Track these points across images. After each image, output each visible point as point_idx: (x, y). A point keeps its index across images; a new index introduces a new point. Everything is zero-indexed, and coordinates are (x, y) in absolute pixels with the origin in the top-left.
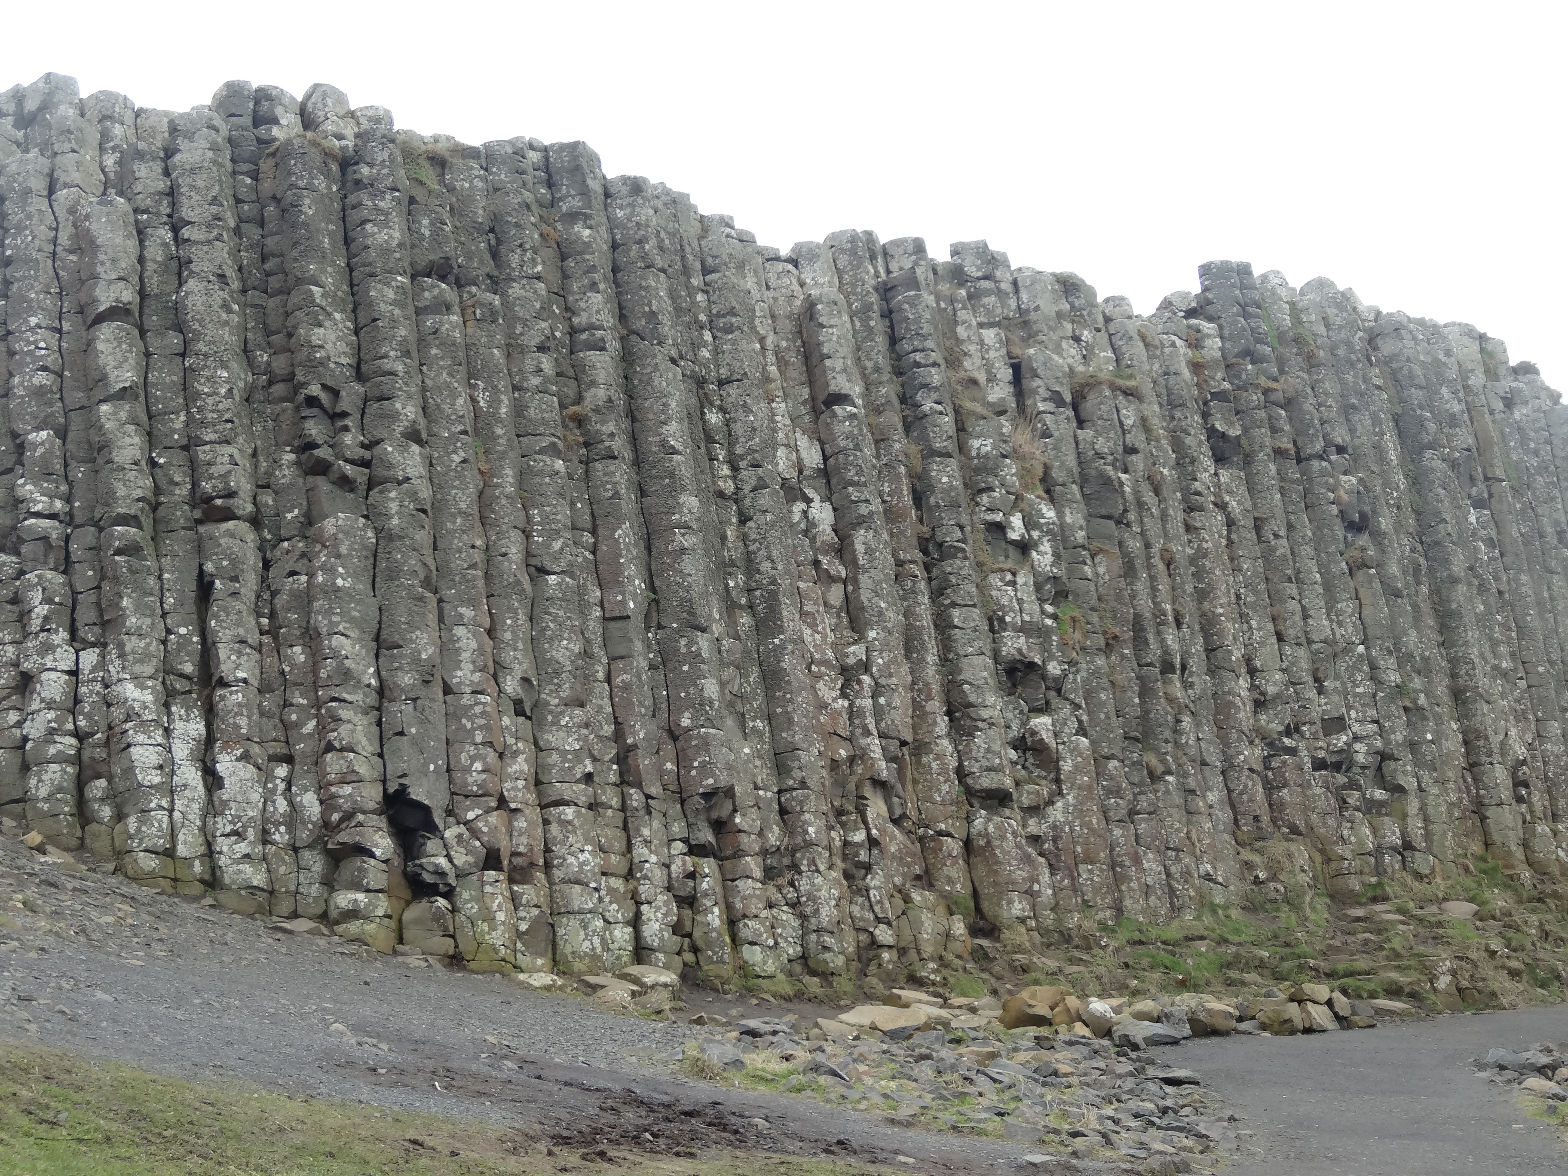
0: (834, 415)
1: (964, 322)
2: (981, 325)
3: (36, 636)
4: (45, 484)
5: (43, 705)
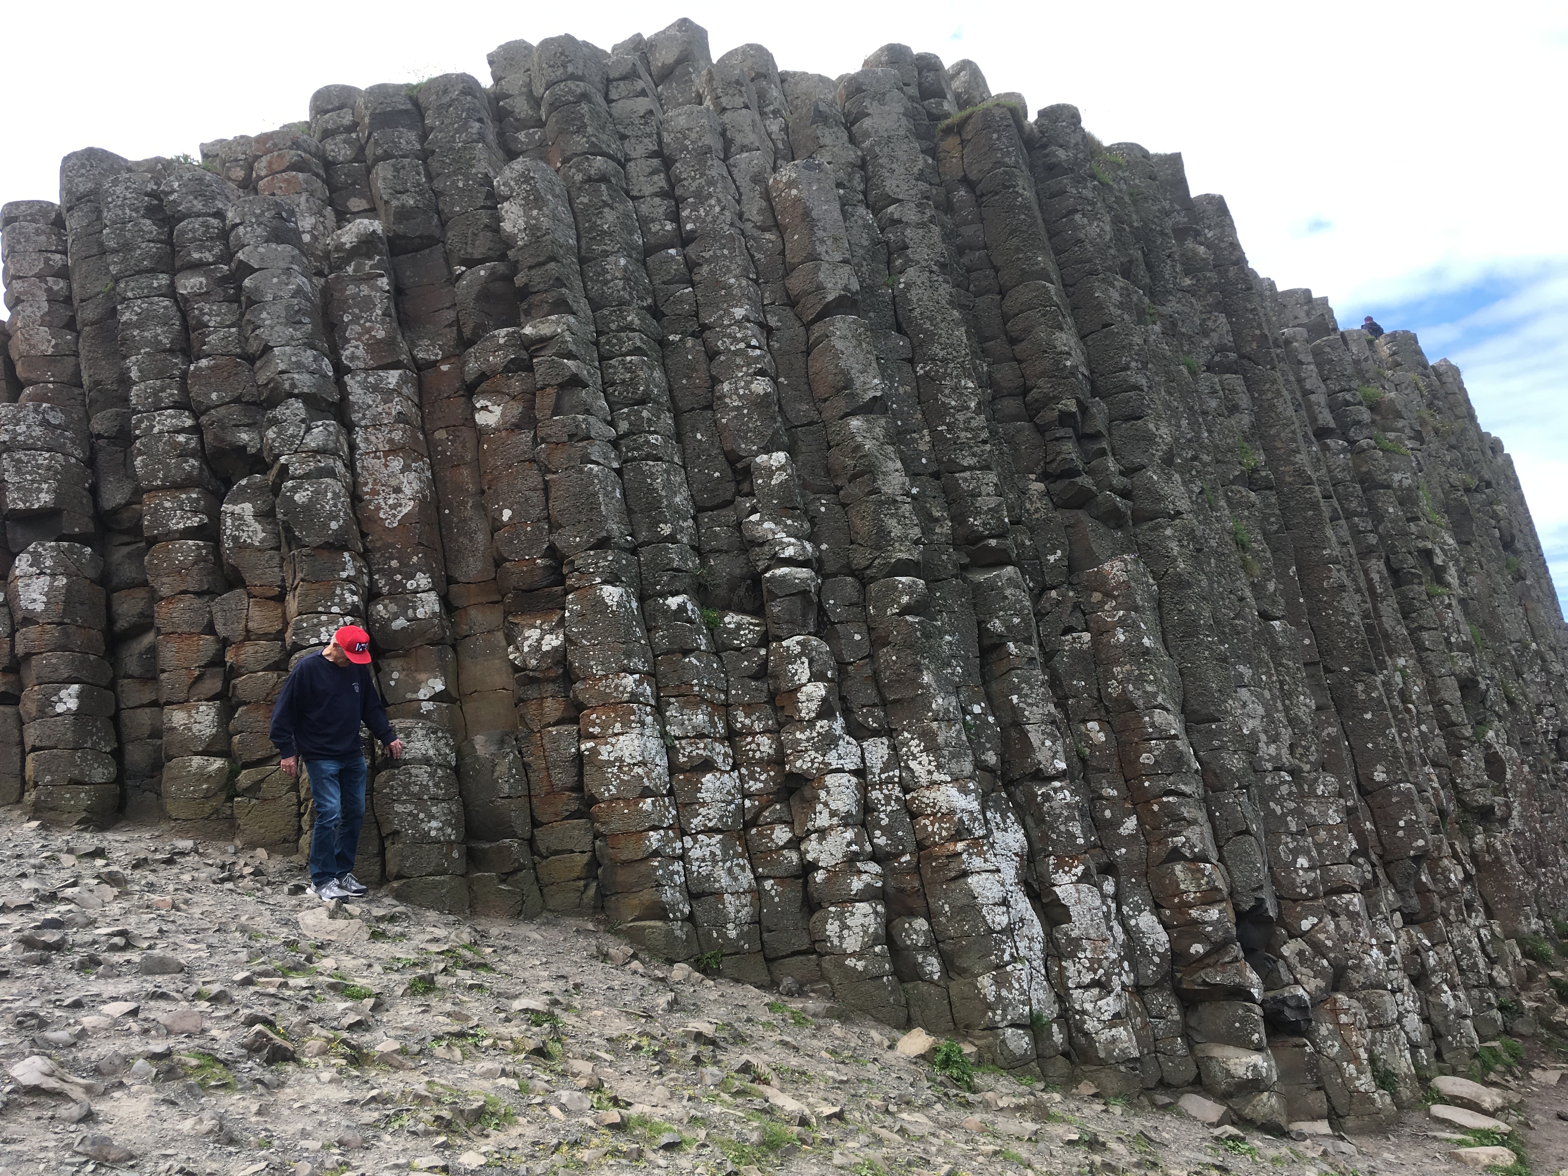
3: (811, 723)
4: (789, 522)
5: (835, 821)
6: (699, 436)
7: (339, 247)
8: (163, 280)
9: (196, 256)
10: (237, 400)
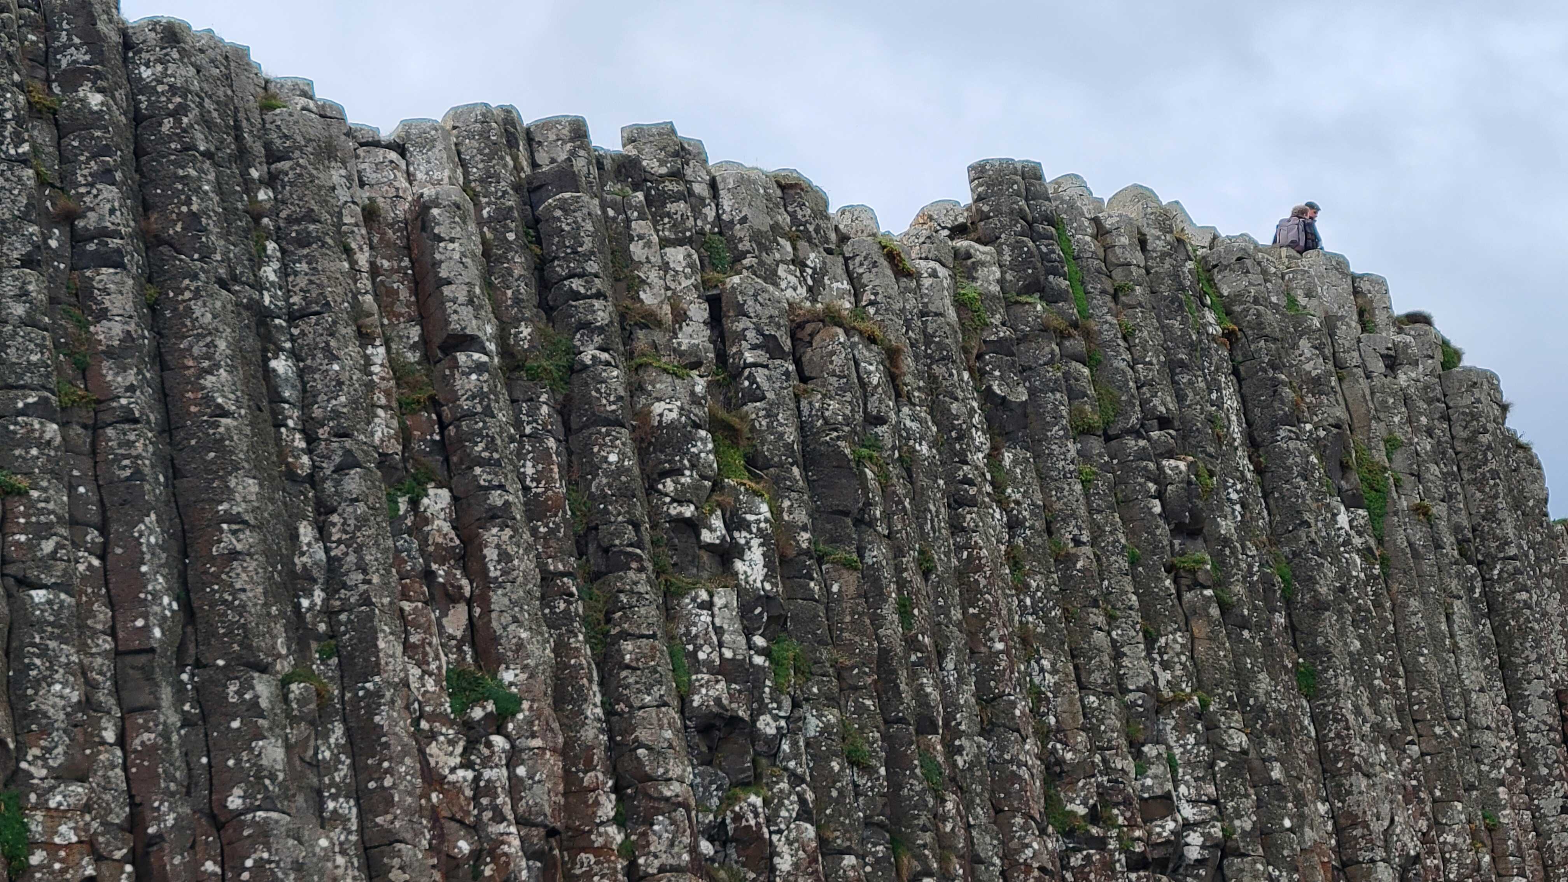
0: (455, 365)
1: (641, 237)
2: (665, 243)
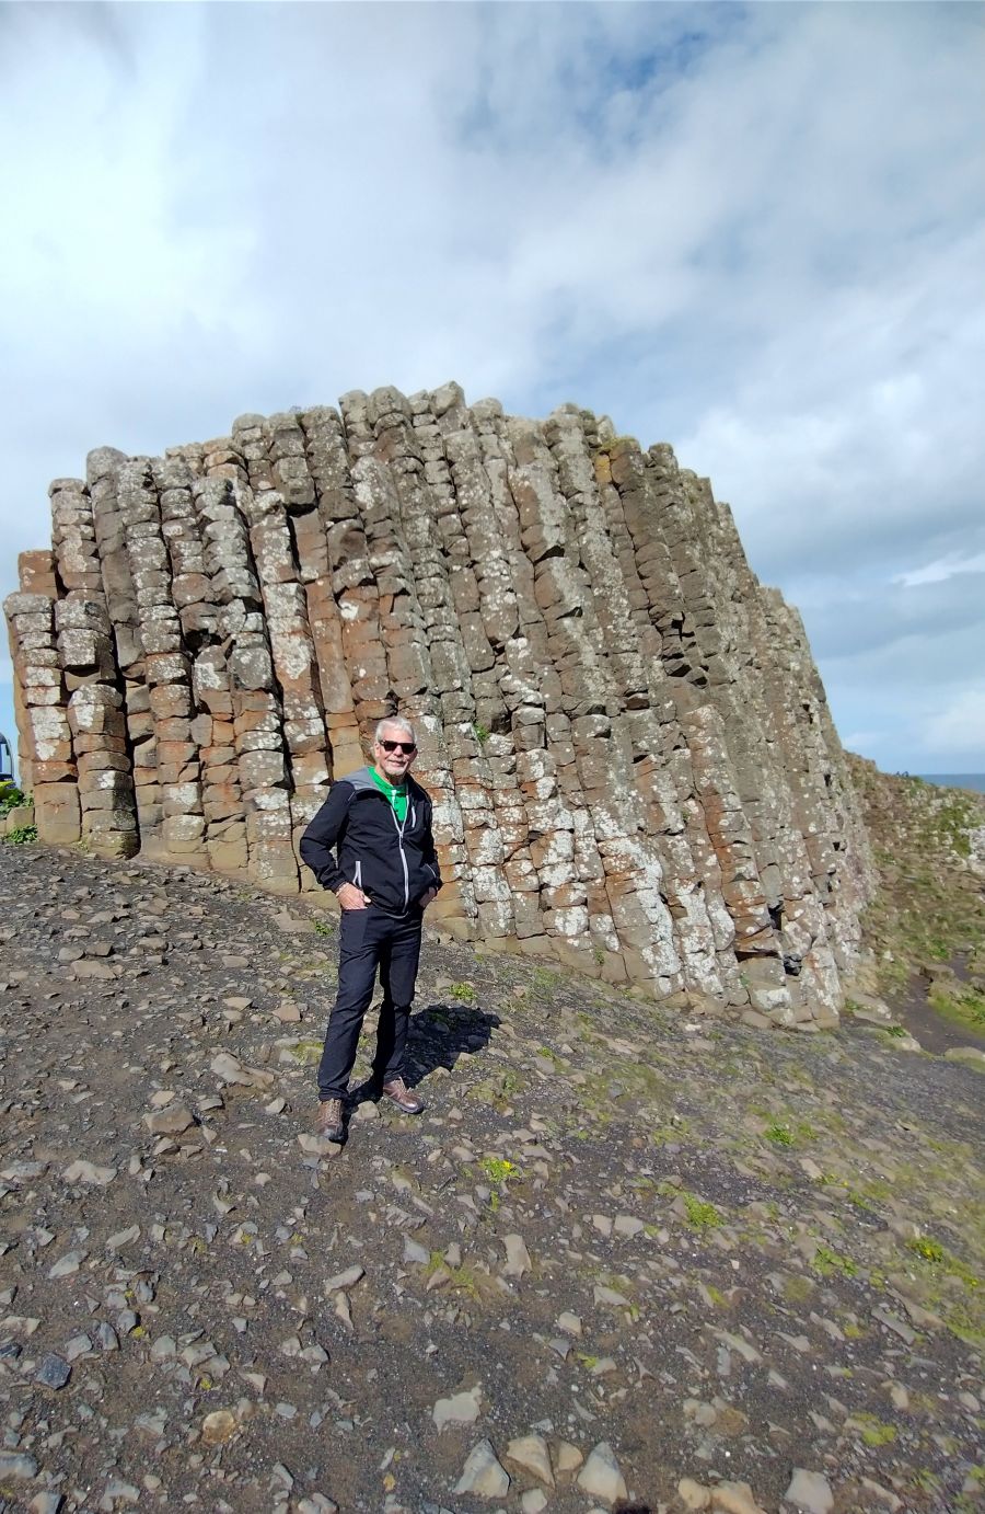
3: (546, 801)
4: (529, 680)
5: (561, 859)
6: (472, 628)
7: (258, 509)
8: (155, 527)
9: (175, 512)
10: (202, 601)
